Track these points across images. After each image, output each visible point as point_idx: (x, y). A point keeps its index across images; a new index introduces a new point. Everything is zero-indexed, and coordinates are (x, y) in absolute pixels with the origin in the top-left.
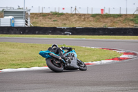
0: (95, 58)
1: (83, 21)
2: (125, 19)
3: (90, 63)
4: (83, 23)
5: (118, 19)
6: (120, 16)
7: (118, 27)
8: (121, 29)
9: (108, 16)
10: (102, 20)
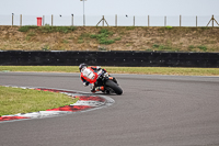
0: (28, 106)
1: (4, 39)
2: (82, 35)
3: (19, 115)
4: (5, 43)
5: (69, 35)
6: (72, 29)
7: (70, 50)
8: (75, 53)
9: (51, 30)
10: (39, 37)
